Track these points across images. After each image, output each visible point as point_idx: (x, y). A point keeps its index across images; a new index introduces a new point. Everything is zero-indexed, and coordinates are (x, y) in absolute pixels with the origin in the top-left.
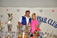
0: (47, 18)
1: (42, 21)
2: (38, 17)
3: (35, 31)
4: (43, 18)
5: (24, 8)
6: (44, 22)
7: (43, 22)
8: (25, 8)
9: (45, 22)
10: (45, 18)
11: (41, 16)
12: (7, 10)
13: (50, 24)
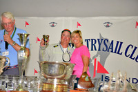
0: (121, 43)
1: (110, 50)
3: (83, 76)
4: (112, 41)
5: (66, 18)
6: (115, 52)
7: (112, 51)
8: (70, 18)
9: (118, 53)
10: (118, 42)
12: (27, 24)
13: (131, 57)
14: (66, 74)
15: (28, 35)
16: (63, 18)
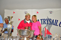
0: (57, 21)
2: (48, 20)
4: (53, 20)
6: (55, 25)
7: (53, 24)
10: (56, 20)
11: (51, 18)
12: (14, 13)
14: (30, 35)
15: (12, 17)
16: (31, 10)
